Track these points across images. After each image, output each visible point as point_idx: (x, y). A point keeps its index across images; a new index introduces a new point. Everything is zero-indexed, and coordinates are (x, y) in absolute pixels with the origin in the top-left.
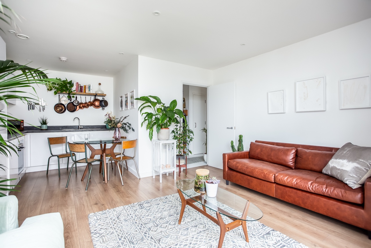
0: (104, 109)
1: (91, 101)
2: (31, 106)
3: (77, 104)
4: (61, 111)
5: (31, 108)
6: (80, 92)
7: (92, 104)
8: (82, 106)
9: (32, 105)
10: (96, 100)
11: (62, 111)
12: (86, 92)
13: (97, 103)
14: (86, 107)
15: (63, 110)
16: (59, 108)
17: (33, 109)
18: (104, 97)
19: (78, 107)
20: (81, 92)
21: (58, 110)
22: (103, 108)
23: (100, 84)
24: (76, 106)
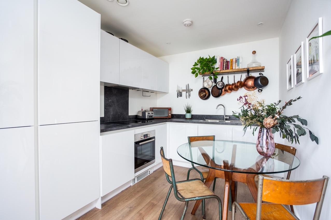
0: (262, 90)
1: (242, 80)
2: (179, 93)
3: (221, 86)
4: (204, 97)
5: (179, 95)
6: (225, 69)
7: (243, 84)
8: (227, 88)
9: (181, 92)
10: (249, 78)
11: (206, 97)
12: (234, 68)
13: (250, 83)
14: (234, 90)
15: (207, 95)
16: (203, 93)
17: (181, 96)
18: (262, 73)
19: (223, 90)
20: (227, 69)
21: (202, 95)
22: (260, 89)
23: (254, 52)
24: (221, 89)
